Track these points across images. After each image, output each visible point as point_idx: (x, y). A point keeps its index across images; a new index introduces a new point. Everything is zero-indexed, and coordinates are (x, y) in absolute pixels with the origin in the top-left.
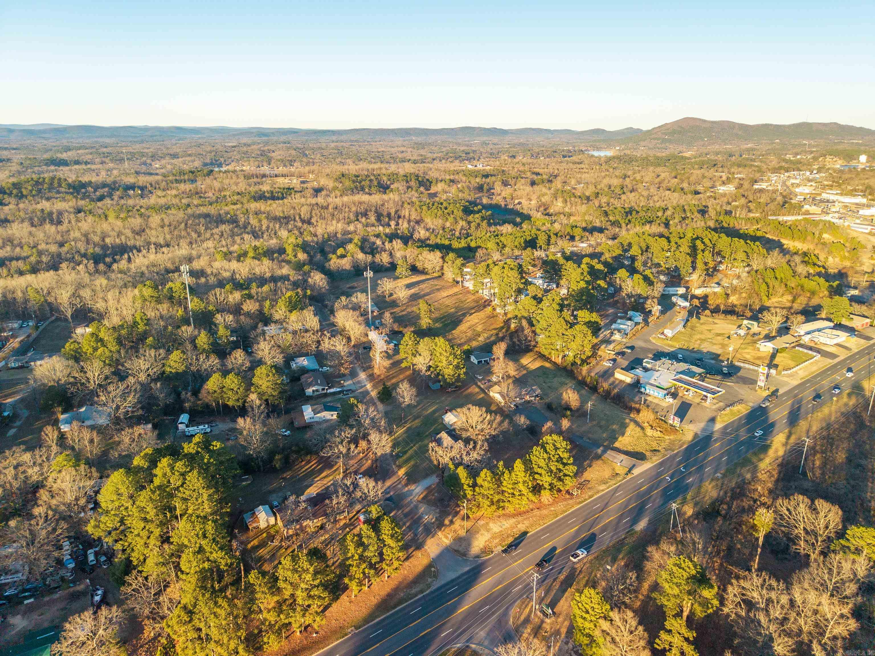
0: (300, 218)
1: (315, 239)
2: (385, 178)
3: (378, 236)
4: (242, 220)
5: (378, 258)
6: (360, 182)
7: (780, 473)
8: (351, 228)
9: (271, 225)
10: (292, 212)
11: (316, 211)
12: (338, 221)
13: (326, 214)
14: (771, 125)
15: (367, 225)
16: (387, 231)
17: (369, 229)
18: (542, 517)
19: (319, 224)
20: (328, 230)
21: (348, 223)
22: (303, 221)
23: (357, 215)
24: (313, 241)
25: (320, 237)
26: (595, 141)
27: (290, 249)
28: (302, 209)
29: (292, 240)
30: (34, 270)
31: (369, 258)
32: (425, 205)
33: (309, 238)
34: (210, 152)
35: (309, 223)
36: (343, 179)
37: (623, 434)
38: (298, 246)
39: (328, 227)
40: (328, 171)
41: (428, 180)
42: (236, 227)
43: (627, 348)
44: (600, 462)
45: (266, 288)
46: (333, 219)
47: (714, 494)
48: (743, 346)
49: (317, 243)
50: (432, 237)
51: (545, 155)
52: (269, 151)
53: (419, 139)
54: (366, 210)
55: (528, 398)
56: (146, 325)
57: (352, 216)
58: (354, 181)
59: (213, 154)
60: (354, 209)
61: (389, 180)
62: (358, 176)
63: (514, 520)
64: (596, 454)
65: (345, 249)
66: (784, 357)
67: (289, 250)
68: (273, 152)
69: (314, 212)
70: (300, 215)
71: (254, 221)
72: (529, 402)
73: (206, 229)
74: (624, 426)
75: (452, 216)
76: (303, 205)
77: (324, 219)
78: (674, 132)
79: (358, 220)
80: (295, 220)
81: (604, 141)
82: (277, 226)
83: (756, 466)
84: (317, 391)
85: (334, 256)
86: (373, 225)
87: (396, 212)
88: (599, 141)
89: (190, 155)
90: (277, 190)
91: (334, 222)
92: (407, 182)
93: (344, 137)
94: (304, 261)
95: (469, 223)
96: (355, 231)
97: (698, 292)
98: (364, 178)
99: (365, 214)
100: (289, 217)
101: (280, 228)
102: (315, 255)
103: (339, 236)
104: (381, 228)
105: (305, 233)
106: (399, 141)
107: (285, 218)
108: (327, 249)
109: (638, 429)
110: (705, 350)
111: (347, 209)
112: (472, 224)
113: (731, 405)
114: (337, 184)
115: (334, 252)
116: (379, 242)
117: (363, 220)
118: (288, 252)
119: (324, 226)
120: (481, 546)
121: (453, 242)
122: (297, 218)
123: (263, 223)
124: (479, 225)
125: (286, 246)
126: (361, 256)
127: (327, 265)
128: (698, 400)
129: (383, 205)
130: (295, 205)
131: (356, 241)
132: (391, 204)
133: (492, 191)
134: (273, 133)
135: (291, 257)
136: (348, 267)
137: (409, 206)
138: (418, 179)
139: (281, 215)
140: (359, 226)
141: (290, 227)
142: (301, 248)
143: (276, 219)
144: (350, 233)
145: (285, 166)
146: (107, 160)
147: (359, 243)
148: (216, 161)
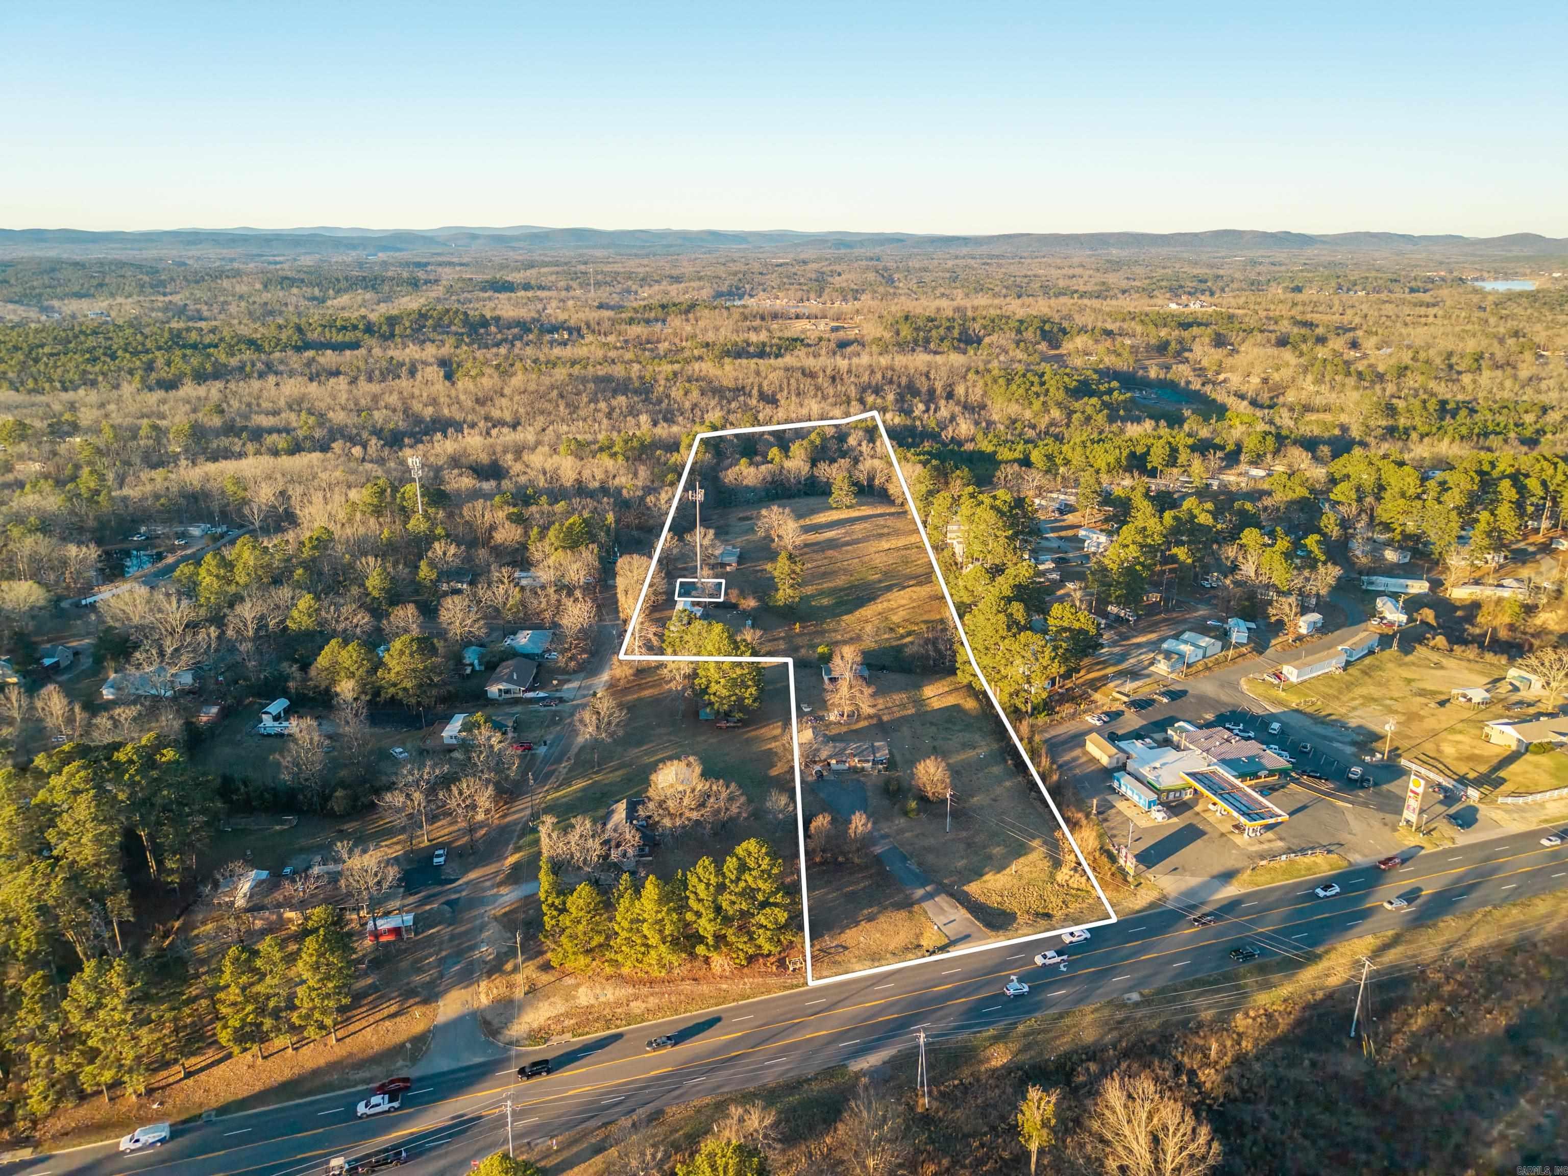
2: (978, 325)
6: (928, 332)
7: (1299, 1023)
8: (836, 412)
12: (824, 398)
18: (691, 999)
19: (786, 404)
21: (837, 404)
22: (763, 397)
26: (1507, 260)
30: (295, 449)
34: (737, 274)
35: (770, 400)
37: (1000, 869)
41: (1062, 330)
42: (643, 401)
43: (1163, 694)
44: (903, 914)
45: (560, 506)
47: (1089, 1036)
48: (1460, 726)
51: (1369, 287)
53: (1125, 254)
55: (855, 762)
56: (314, 548)
58: (917, 329)
59: (739, 276)
61: (985, 327)
62: (932, 320)
63: (631, 990)
64: (908, 897)
66: (1537, 766)
68: (839, 274)
71: (677, 393)
72: (854, 770)
73: (590, 401)
74: (1020, 850)
83: (1245, 996)
84: (507, 691)
85: (746, 461)
88: (1517, 259)
92: (1019, 332)
95: (1070, 414)
97: (1460, 594)
98: (941, 323)
106: (1079, 255)
109: (1046, 864)
110: (1353, 723)
112: (1075, 416)
113: (1303, 851)
120: (535, 1025)
121: (1000, 449)
123: (691, 396)
124: (1088, 418)
127: (724, 472)
128: (1227, 827)
133: (1186, 354)
136: (754, 482)
137: (975, 377)
138: (1043, 328)
142: (706, 443)
143: (717, 391)
145: (845, 299)
146: (574, 284)
147: (818, 441)
148: (738, 288)
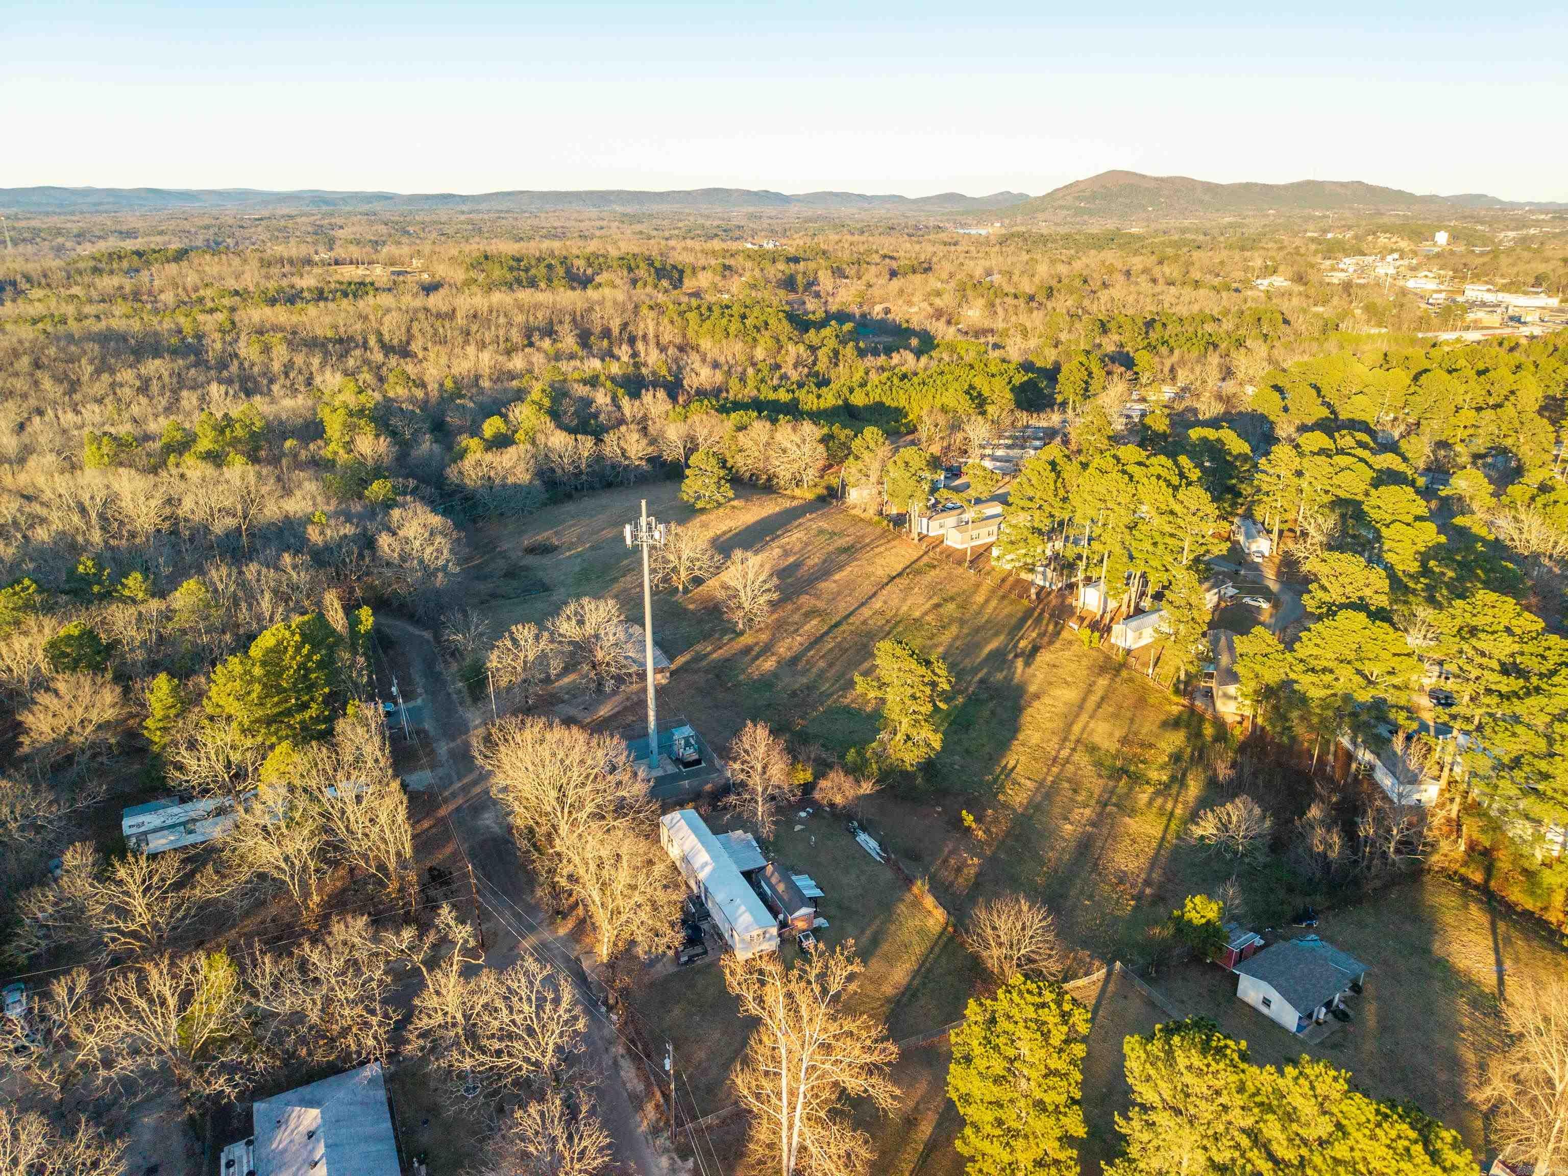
0: (380, 341)
1: (419, 394)
2: (581, 263)
3: (593, 382)
4: (215, 345)
5: (611, 445)
6: (527, 270)
8: (517, 363)
9: (299, 360)
10: (359, 326)
11: (423, 324)
12: (482, 346)
13: (447, 329)
14: (1256, 185)
15: (557, 357)
16: (615, 369)
17: (564, 366)
19: (432, 355)
20: (455, 371)
21: (508, 353)
22: (387, 349)
23: (528, 333)
24: (412, 400)
25: (433, 387)
27: (337, 426)
28: (387, 319)
29: (349, 397)
31: (587, 445)
32: (690, 309)
33: (398, 391)
34: (207, 227)
35: (404, 352)
36: (488, 266)
38: (361, 413)
39: (455, 362)
40: (454, 252)
41: (674, 267)
42: (196, 365)
46: (466, 342)
49: (424, 404)
50: (734, 384)
52: (332, 227)
53: (629, 210)
54: (551, 322)
57: (516, 336)
58: (511, 269)
59: (211, 231)
60: (520, 319)
61: (590, 265)
62: (519, 260)
65: (505, 417)
67: (334, 426)
68: (341, 227)
69: (416, 326)
70: (379, 334)
71: (249, 350)
73: (98, 372)
75: (767, 334)
76: (388, 310)
77: (443, 342)
78: (1093, 197)
79: (531, 345)
80: (365, 346)
81: (966, 213)
82: (316, 361)
85: (474, 443)
86: (572, 357)
87: (625, 325)
89: (161, 233)
90: (333, 286)
91: (471, 350)
92: (630, 270)
93: (484, 206)
94: (378, 461)
95: (812, 348)
96: (530, 371)
98: (533, 263)
99: (549, 332)
100: (351, 339)
101: (323, 365)
102: (416, 440)
103: (486, 384)
104: (596, 364)
105: (392, 379)
106: (591, 211)
107: (341, 341)
108: (453, 419)
111: (502, 320)
112: (820, 353)
114: (473, 274)
115: (475, 431)
116: (601, 398)
117: (546, 344)
118: (329, 432)
119: (443, 360)
121: (795, 396)
122: (372, 341)
123: (274, 354)
124: (836, 353)
125: (325, 414)
126: (559, 440)
127: (452, 472)
129: (590, 309)
130: (368, 310)
131: (535, 395)
132: (610, 310)
133: (818, 287)
134: (343, 199)
135: (333, 449)
136: (522, 476)
137: (652, 314)
138: (651, 264)
139: (330, 334)
140: (538, 359)
141: (351, 362)
142: (373, 419)
143: (314, 344)
144: (512, 376)
147: (547, 402)
